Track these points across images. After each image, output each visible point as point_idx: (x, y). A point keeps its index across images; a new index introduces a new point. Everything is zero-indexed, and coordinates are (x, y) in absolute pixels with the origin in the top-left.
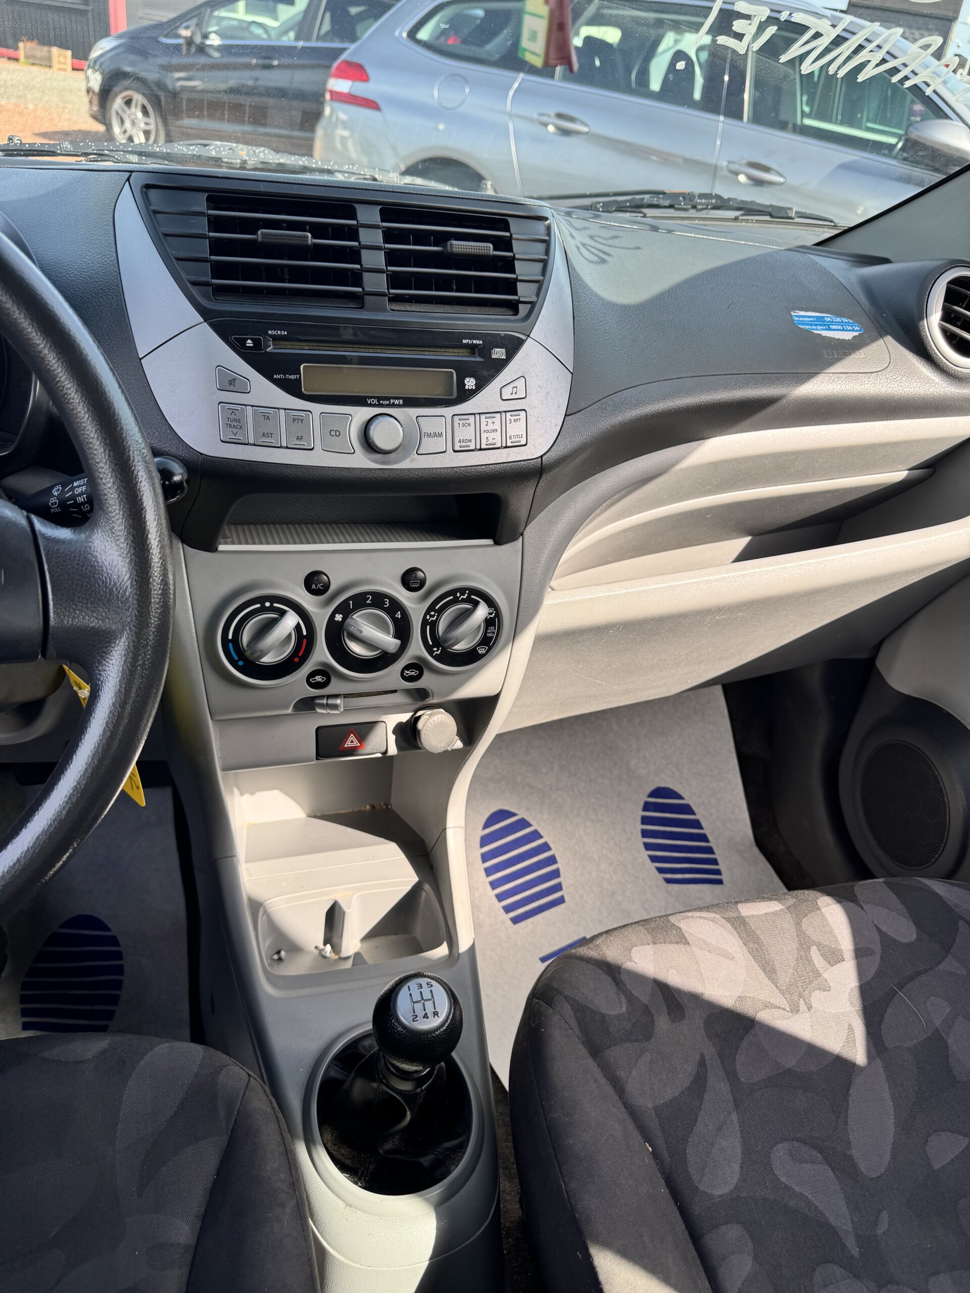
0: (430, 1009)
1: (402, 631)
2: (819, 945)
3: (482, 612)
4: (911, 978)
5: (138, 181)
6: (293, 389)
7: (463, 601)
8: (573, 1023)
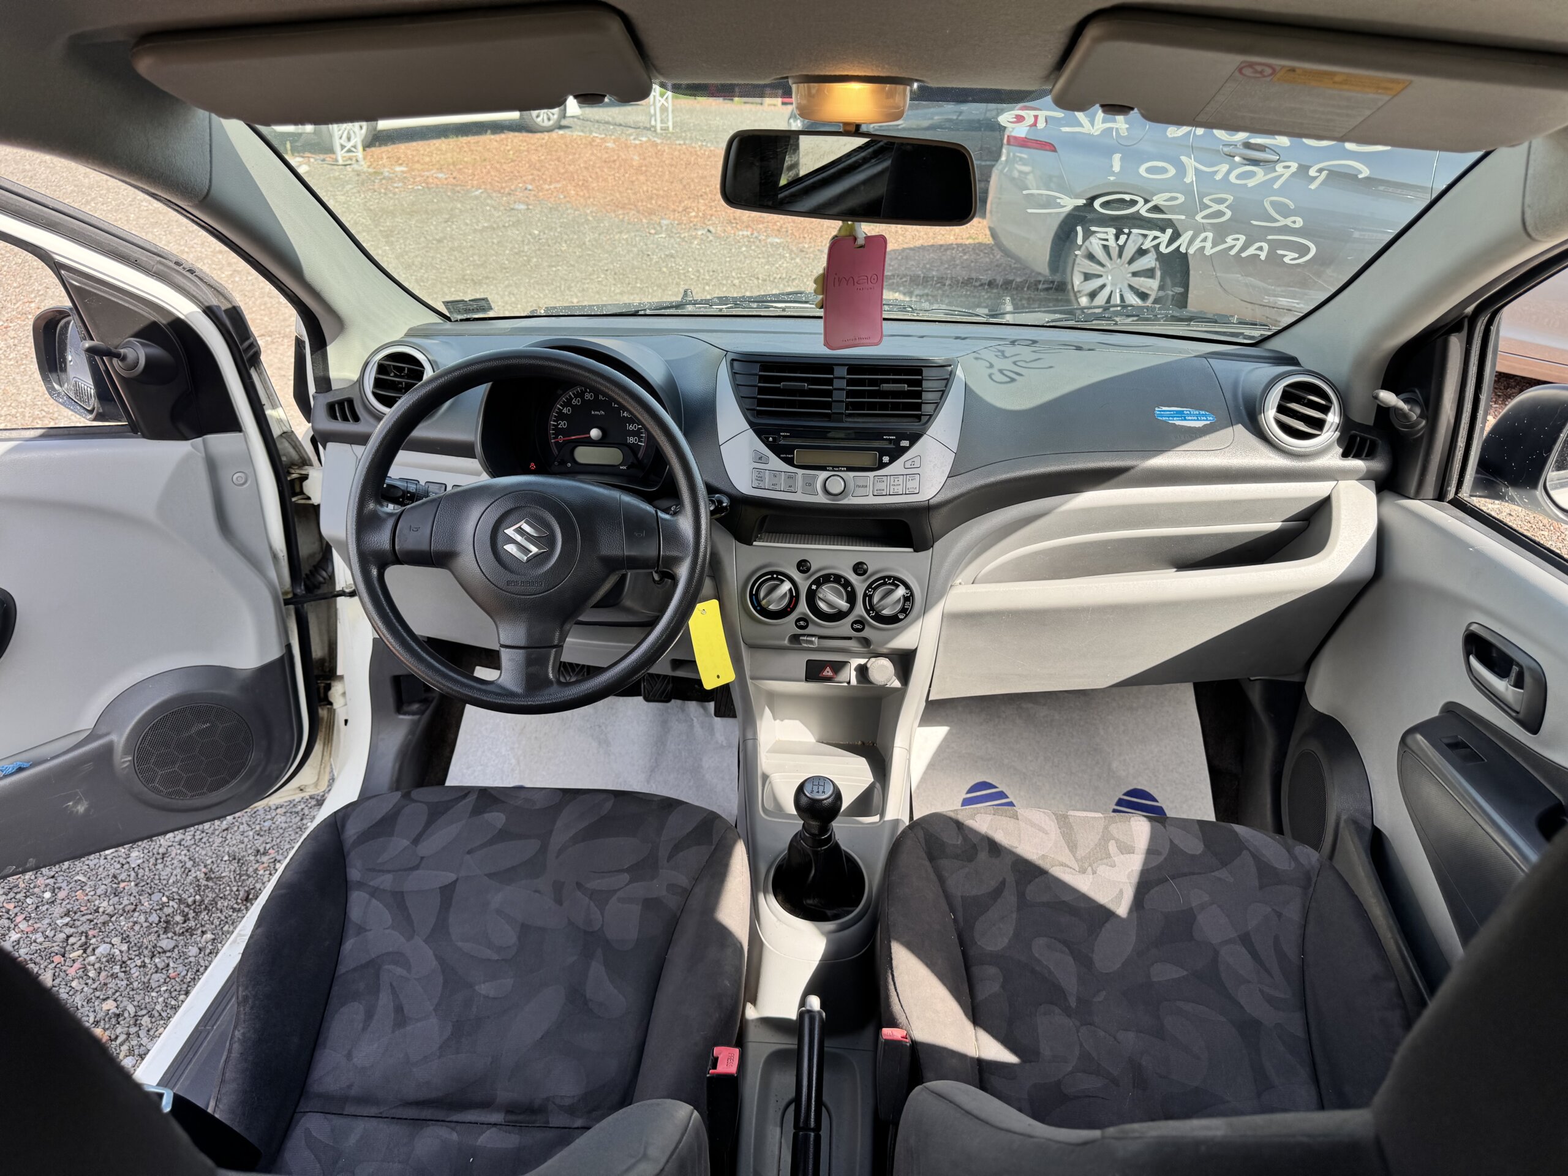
0: (821, 789)
1: (851, 598)
2: (1117, 841)
3: (901, 591)
4: (1185, 875)
5: (730, 356)
6: (790, 462)
7: (890, 584)
8: (922, 840)
